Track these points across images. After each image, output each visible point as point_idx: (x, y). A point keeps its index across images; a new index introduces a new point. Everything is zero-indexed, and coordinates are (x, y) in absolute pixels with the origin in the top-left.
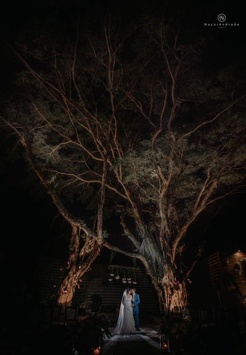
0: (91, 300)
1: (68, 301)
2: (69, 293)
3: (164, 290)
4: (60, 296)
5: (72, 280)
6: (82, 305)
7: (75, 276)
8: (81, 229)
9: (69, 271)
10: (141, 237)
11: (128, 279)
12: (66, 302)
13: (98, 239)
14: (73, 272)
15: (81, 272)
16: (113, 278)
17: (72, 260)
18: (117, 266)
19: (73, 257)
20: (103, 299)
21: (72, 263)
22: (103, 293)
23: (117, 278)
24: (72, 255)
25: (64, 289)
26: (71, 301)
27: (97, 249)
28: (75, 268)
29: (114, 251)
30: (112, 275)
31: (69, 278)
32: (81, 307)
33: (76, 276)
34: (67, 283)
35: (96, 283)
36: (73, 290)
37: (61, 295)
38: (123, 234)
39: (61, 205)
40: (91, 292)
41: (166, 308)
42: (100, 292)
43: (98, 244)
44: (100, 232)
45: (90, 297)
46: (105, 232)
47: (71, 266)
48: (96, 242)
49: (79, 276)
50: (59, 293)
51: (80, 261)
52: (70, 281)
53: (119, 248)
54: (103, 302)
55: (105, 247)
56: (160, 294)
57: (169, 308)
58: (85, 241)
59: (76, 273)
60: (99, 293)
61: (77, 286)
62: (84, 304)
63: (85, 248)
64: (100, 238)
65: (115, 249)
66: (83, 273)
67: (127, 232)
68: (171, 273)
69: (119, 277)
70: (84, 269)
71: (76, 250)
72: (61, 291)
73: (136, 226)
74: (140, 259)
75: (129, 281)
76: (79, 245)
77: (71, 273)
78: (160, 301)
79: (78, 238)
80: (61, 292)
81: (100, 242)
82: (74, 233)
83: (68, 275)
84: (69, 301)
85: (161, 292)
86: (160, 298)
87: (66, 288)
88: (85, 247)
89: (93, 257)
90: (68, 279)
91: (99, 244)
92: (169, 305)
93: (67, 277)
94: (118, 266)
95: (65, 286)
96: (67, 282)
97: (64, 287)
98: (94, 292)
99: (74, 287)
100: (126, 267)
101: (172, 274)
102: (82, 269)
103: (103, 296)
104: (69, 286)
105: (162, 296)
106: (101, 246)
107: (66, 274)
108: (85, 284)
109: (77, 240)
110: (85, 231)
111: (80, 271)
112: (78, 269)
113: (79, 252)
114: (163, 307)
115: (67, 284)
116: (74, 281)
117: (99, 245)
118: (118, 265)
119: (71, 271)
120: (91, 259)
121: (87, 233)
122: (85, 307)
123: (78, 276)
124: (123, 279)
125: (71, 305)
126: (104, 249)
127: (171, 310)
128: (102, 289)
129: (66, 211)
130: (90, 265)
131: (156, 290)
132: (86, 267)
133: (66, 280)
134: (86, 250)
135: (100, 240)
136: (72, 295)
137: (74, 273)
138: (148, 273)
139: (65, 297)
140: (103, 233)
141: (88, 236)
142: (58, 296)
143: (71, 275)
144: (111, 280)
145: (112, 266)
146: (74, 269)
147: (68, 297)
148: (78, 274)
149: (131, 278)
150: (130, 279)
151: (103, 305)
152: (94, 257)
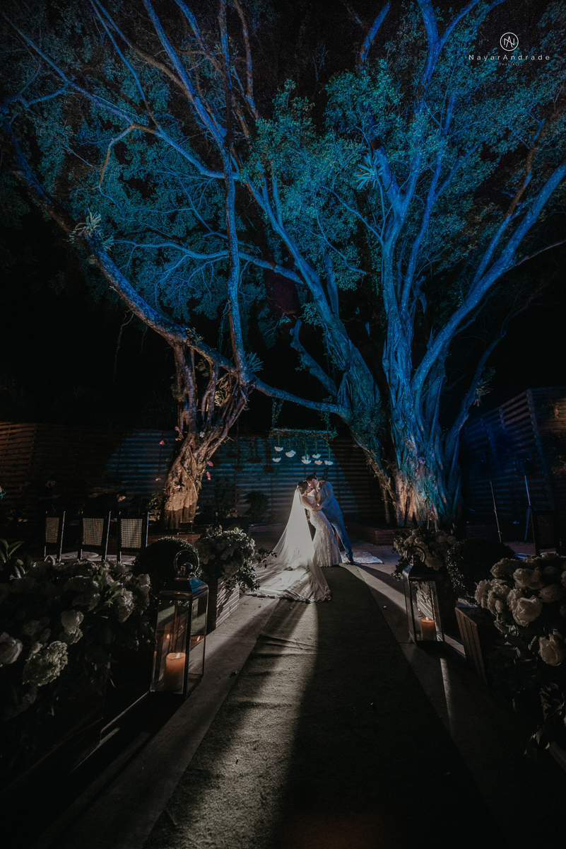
0: (247, 502)
1: (187, 506)
2: (187, 489)
3: (396, 475)
4: (169, 497)
5: (191, 463)
6: (231, 512)
7: (196, 455)
8: (195, 351)
9: (180, 444)
10: (339, 368)
11: (314, 456)
12: (184, 508)
13: (239, 372)
14: (191, 446)
15: (209, 446)
16: (282, 454)
17: (185, 422)
18: (286, 430)
19: (186, 415)
20: (270, 499)
21: (186, 428)
22: (270, 489)
23: (291, 454)
24: (182, 411)
25: (176, 483)
26: (195, 505)
27: (240, 395)
28: (193, 437)
29: (278, 400)
30: (278, 449)
31: (183, 459)
32: (229, 515)
33: (199, 455)
34: (180, 471)
35: (254, 472)
36: (196, 484)
37: (172, 494)
38: (298, 369)
39: (131, 292)
40: (245, 487)
41: (401, 512)
42: (264, 487)
43: (238, 384)
44: (239, 354)
45: (244, 498)
46: (252, 356)
47: (185, 435)
48: (234, 381)
49: (206, 455)
50: (167, 491)
51: (200, 422)
52: (186, 466)
53: (290, 391)
54: (270, 504)
55: (256, 390)
56: (385, 484)
57: (407, 512)
58: (208, 379)
59: (198, 448)
60: (262, 490)
61: (205, 477)
62: (234, 511)
63: (210, 395)
64: (242, 370)
65: (280, 394)
66: (215, 449)
67: (306, 360)
68: (411, 439)
69: (295, 453)
70: (216, 440)
71: (191, 400)
72: (170, 487)
73: (326, 344)
74: (339, 414)
75: (318, 460)
76: (196, 389)
77: (185, 449)
78: (385, 498)
79: (190, 374)
80: (171, 489)
81: (243, 379)
82: (178, 362)
83: (179, 454)
84: (190, 506)
85: (388, 481)
86: (384, 492)
87: (181, 480)
88: (209, 392)
89: (231, 414)
90: (181, 462)
91: (241, 383)
92: (407, 506)
93: (179, 459)
94: (290, 430)
95: (177, 476)
96: (179, 468)
97: (176, 479)
98: (252, 487)
99: (199, 477)
100: (308, 431)
101: (414, 442)
102: (210, 440)
103: (270, 494)
104: (186, 477)
105: (389, 488)
106: (247, 389)
107: (175, 452)
108: (231, 475)
109: (190, 378)
110: (205, 356)
111: (206, 444)
112: (201, 440)
113: (199, 407)
114: (392, 510)
115: (182, 472)
116: (194, 465)
117: (242, 386)
118: (288, 428)
119: (186, 444)
120: (228, 418)
121: (209, 359)
122: (236, 516)
123: (203, 454)
124: (304, 457)
125: (197, 514)
126: (255, 396)
127: (411, 515)
128: (267, 482)
129: (147, 308)
130: (226, 430)
131: (377, 477)
132: (220, 436)
133: (177, 463)
134: (214, 398)
135: (242, 375)
136: (196, 494)
137: (192, 449)
138: (357, 444)
139: (181, 498)
140: (248, 359)
141: (213, 365)
142: (165, 498)
143: (188, 454)
144: (277, 460)
145: (277, 429)
146: (191, 441)
147: (188, 499)
148: (203, 450)
149: (319, 452)
150: (318, 456)
151: (270, 510)
152: (234, 414)
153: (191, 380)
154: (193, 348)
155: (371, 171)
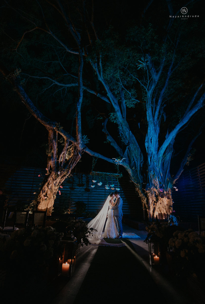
0: (75, 206)
1: (49, 207)
2: (49, 199)
3: (149, 197)
4: (40, 202)
5: (52, 186)
6: (67, 211)
7: (55, 182)
8: (58, 133)
9: (48, 177)
10: (125, 143)
11: (111, 186)
12: (47, 208)
13: (78, 144)
14: (53, 178)
15: (61, 178)
16: (96, 184)
17: (51, 166)
18: (99, 172)
19: (51, 163)
20: (87, 205)
21: (51, 169)
22: (87, 200)
23: (100, 184)
24: (50, 161)
25: (44, 195)
26: (52, 207)
27: (78, 155)
28: (54, 174)
29: (95, 158)
30: (94, 181)
31: (49, 184)
32: (66, 213)
33: (56, 183)
34: (47, 190)
35: (80, 191)
36: (54, 197)
37: (42, 201)
38: (105, 142)
39: (31, 105)
40: (75, 199)
41: (150, 215)
42: (84, 199)
43: (78, 150)
44: (79, 136)
45: (74, 204)
46: (85, 137)
47: (50, 173)
48: (75, 148)
49: (60, 182)
50: (39, 199)
51: (58, 167)
52: (49, 187)
53: (101, 154)
54: (87, 208)
55: (85, 153)
56: (144, 201)
57: (153, 215)
58: (64, 146)
59: (56, 179)
60: (83, 200)
61: (58, 193)
62: (69, 211)
63: (64, 154)
64: (80, 143)
65: (97, 155)
66: (64, 180)
67: (109, 139)
68: (156, 180)
69: (102, 183)
70: (65, 176)
71: (55, 156)
72: (41, 198)
73: (119, 132)
74: (124, 166)
75: (112, 187)
76: (57, 150)
77: (50, 179)
78: (143, 208)
79: (55, 143)
80: (41, 199)
81: (80, 147)
82: (50, 137)
83: (47, 181)
84: (50, 207)
85: (145, 199)
86: (143, 205)
87: (46, 194)
88: (63, 152)
89: (73, 164)
90: (47, 185)
91: (79, 149)
92: (154, 212)
93: (47, 184)
94: (100, 173)
95: (45, 192)
96: (46, 188)
97: (44, 194)
98: (78, 199)
99: (55, 193)
100: (109, 174)
101: (158, 181)
102: (62, 175)
103: (87, 203)
104: (49, 193)
105: (146, 203)
106: (81, 152)
107: (45, 180)
108: (68, 192)
109: (55, 145)
110: (63, 136)
111: (60, 177)
112: (58, 176)
113: (58, 159)
114: (147, 213)
115: (47, 191)
116: (54, 187)
117: (79, 150)
118: (100, 171)
119: (50, 177)
120: (71, 165)
121: (65, 137)
122: (69, 213)
123: (58, 182)
124: (106, 186)
125: (53, 211)
126: (85, 155)
127: (155, 216)
128: (86, 197)
129: (38, 112)
130: (70, 171)
131: (140, 197)
132: (67, 174)
133: (45, 186)
134: (65, 156)
135: (80, 145)
136: (53, 202)
137: (53, 179)
138: (131, 181)
139: (46, 203)
140: (83, 138)
141: (66, 140)
142: (38, 203)
143: (51, 181)
144: (93, 187)
145: (94, 172)
146: (53, 175)
147: (49, 203)
148: (58, 180)
149: (114, 183)
150: (113, 186)
151: (87, 211)
152: (74, 163)
153: (55, 146)
154: (57, 132)
155: (143, 63)
